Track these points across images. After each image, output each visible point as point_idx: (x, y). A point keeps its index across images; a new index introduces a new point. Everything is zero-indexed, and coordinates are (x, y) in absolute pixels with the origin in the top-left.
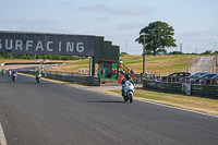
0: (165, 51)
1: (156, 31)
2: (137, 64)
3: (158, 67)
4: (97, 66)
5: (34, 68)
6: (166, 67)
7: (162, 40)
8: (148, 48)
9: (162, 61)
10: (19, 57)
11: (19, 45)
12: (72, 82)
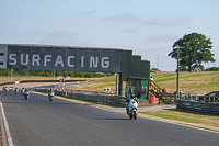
0: (202, 67)
1: (191, 44)
2: (170, 82)
3: (194, 86)
4: (124, 84)
5: (53, 86)
6: (203, 85)
7: (198, 55)
8: (182, 63)
9: (198, 78)
10: (36, 74)
11: (36, 60)
12: (96, 102)
